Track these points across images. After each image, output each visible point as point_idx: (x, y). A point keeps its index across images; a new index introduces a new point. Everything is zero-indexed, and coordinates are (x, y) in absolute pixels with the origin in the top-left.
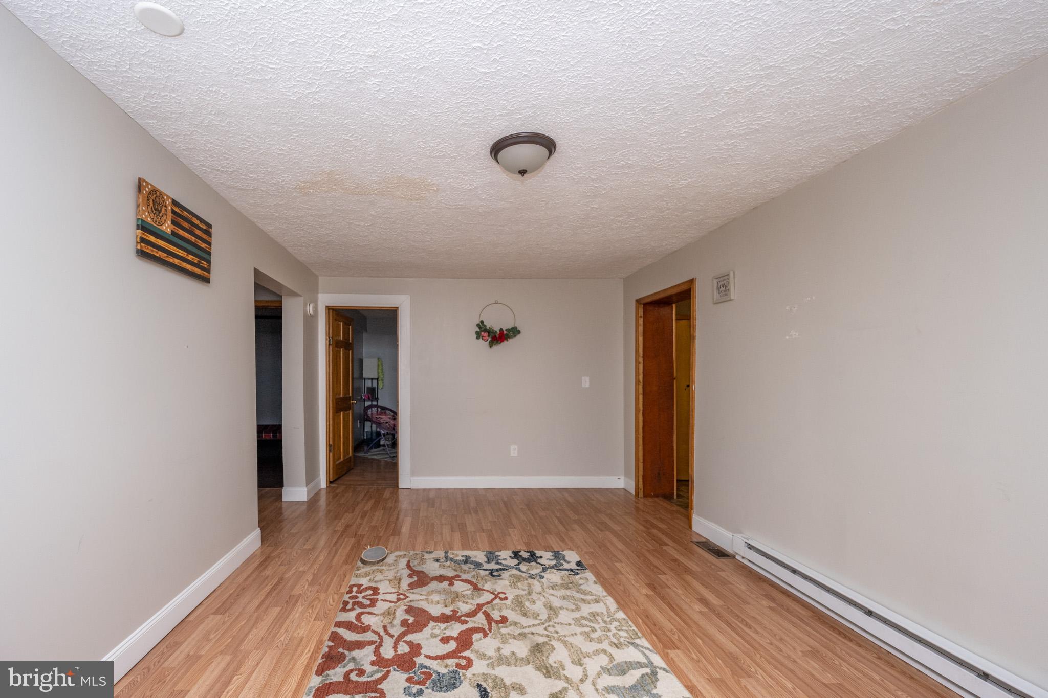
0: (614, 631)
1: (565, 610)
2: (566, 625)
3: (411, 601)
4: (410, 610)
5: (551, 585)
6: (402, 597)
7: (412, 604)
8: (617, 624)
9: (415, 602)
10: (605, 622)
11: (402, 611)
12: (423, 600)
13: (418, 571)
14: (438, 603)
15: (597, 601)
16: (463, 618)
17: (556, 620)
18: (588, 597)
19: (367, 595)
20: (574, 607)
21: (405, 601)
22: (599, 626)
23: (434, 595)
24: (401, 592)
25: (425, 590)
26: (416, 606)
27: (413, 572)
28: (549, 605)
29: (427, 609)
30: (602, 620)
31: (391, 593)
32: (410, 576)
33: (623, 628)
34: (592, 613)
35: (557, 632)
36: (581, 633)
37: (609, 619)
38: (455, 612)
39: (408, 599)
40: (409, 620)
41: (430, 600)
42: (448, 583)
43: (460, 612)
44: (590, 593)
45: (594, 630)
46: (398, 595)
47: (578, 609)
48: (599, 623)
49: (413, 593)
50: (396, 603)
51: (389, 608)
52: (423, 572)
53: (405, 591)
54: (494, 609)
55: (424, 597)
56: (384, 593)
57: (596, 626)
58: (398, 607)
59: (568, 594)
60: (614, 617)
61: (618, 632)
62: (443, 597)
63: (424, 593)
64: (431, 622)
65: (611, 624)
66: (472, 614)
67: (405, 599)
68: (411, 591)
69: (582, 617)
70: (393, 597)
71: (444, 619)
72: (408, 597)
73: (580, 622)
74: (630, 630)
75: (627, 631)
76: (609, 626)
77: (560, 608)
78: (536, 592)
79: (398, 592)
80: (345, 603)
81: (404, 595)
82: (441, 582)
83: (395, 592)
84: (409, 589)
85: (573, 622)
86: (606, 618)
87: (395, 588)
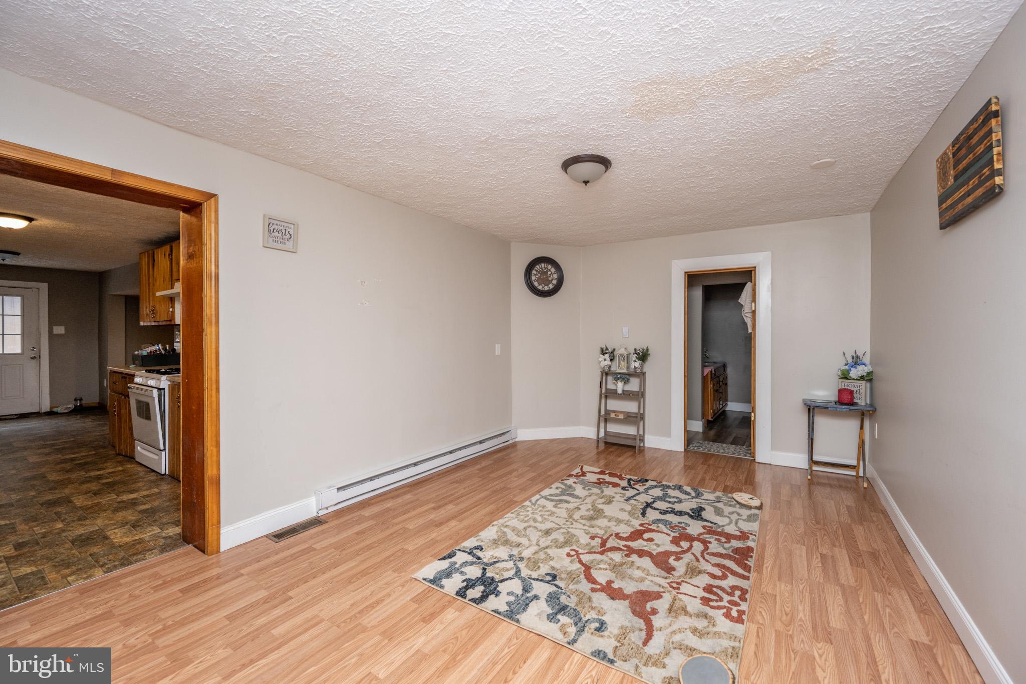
3: (666, 578)
4: (670, 570)
6: (675, 585)
7: (666, 574)
9: (662, 575)
11: (679, 571)
12: (652, 575)
13: (640, 617)
14: (638, 568)
16: (625, 549)
19: (717, 601)
21: (673, 581)
23: (638, 577)
24: (674, 592)
25: (644, 587)
26: (663, 572)
27: (646, 617)
29: (653, 565)
31: (685, 594)
32: (654, 612)
38: (628, 556)
39: (668, 581)
40: (674, 560)
41: (646, 572)
42: (613, 585)
43: (623, 555)
46: (678, 588)
49: (660, 586)
50: (683, 581)
51: (691, 578)
52: (634, 612)
53: (668, 592)
55: (650, 578)
56: (696, 597)
58: (680, 577)
62: (629, 571)
63: (647, 582)
64: (655, 554)
66: (613, 549)
67: (672, 582)
68: (662, 590)
70: (685, 588)
71: (641, 553)
72: (668, 583)
79: (678, 593)
80: (743, 598)
81: (671, 587)
82: (620, 589)
83: (681, 593)
84: (662, 592)
87: (680, 600)
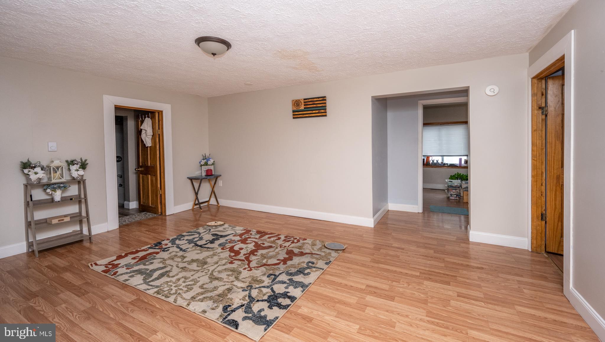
0: (172, 287)
1: (208, 282)
2: (200, 277)
5: (232, 291)
8: (172, 292)
10: (181, 289)
15: (193, 298)
17: (208, 275)
18: (201, 297)
20: (205, 286)
22: (182, 285)
28: (219, 279)
30: (183, 290)
33: (167, 292)
34: (191, 290)
35: (202, 272)
36: (190, 278)
37: (178, 292)
44: (202, 300)
45: (184, 282)
47: (201, 287)
48: (183, 287)
54: (241, 263)
57: (184, 284)
59: (215, 292)
60: (176, 295)
61: (170, 288)
65: (176, 290)
69: (196, 284)
73: (195, 282)
74: (162, 293)
75: (164, 291)
76: (176, 288)
77: (212, 282)
78: (235, 281)
85: (198, 279)
86: (181, 291)
